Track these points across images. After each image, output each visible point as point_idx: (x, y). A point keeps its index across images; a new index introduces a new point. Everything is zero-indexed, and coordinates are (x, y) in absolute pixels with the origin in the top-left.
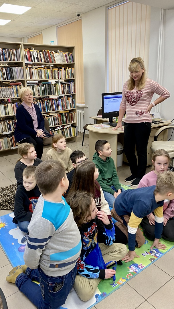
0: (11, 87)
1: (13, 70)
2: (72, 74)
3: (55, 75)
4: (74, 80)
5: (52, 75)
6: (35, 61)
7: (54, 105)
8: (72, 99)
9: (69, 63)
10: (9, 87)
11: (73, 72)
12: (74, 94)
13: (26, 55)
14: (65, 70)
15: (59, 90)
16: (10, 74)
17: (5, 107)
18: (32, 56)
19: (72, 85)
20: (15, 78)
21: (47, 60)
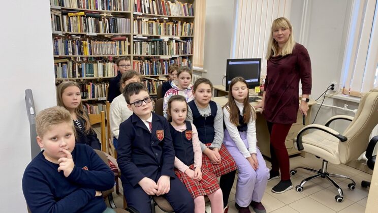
0: (114, 42)
1: (118, 21)
2: (190, 30)
3: (169, 31)
4: (192, 38)
5: (165, 31)
6: (145, 12)
7: (165, 68)
8: (188, 62)
9: (188, 16)
10: (111, 42)
11: (191, 28)
12: (190, 55)
13: (135, 5)
14: (181, 24)
15: (173, 49)
16: (114, 27)
17: (103, 66)
18: (143, 6)
19: (189, 43)
20: (119, 31)
21: (161, 11)
